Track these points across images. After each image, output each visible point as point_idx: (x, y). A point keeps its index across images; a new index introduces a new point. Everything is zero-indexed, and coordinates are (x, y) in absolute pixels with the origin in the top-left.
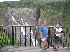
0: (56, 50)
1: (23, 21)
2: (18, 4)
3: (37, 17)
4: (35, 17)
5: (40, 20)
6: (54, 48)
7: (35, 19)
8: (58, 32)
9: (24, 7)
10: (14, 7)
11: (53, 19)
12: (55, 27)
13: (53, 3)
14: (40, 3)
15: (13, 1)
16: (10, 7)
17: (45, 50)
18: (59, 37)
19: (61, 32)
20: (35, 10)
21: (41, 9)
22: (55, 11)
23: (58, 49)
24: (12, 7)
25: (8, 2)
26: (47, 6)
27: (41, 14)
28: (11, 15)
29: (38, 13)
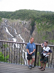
0: (43, 70)
1: (16, 33)
2: (13, 15)
3: (31, 30)
4: (29, 30)
5: (34, 33)
6: (41, 67)
7: (29, 32)
8: (45, 51)
9: (18, 18)
10: (8, 17)
11: (48, 33)
12: (43, 45)
13: (49, 16)
14: (35, 15)
15: (8, 12)
16: (5, 17)
17: (31, 69)
18: (46, 56)
19: (48, 51)
20: (29, 22)
21: (36, 22)
22: (50, 24)
23: (44, 69)
24: (6, 18)
25: (2, 13)
26: (42, 19)
27: (36, 26)
28: (5, 26)
29: (33, 25)
